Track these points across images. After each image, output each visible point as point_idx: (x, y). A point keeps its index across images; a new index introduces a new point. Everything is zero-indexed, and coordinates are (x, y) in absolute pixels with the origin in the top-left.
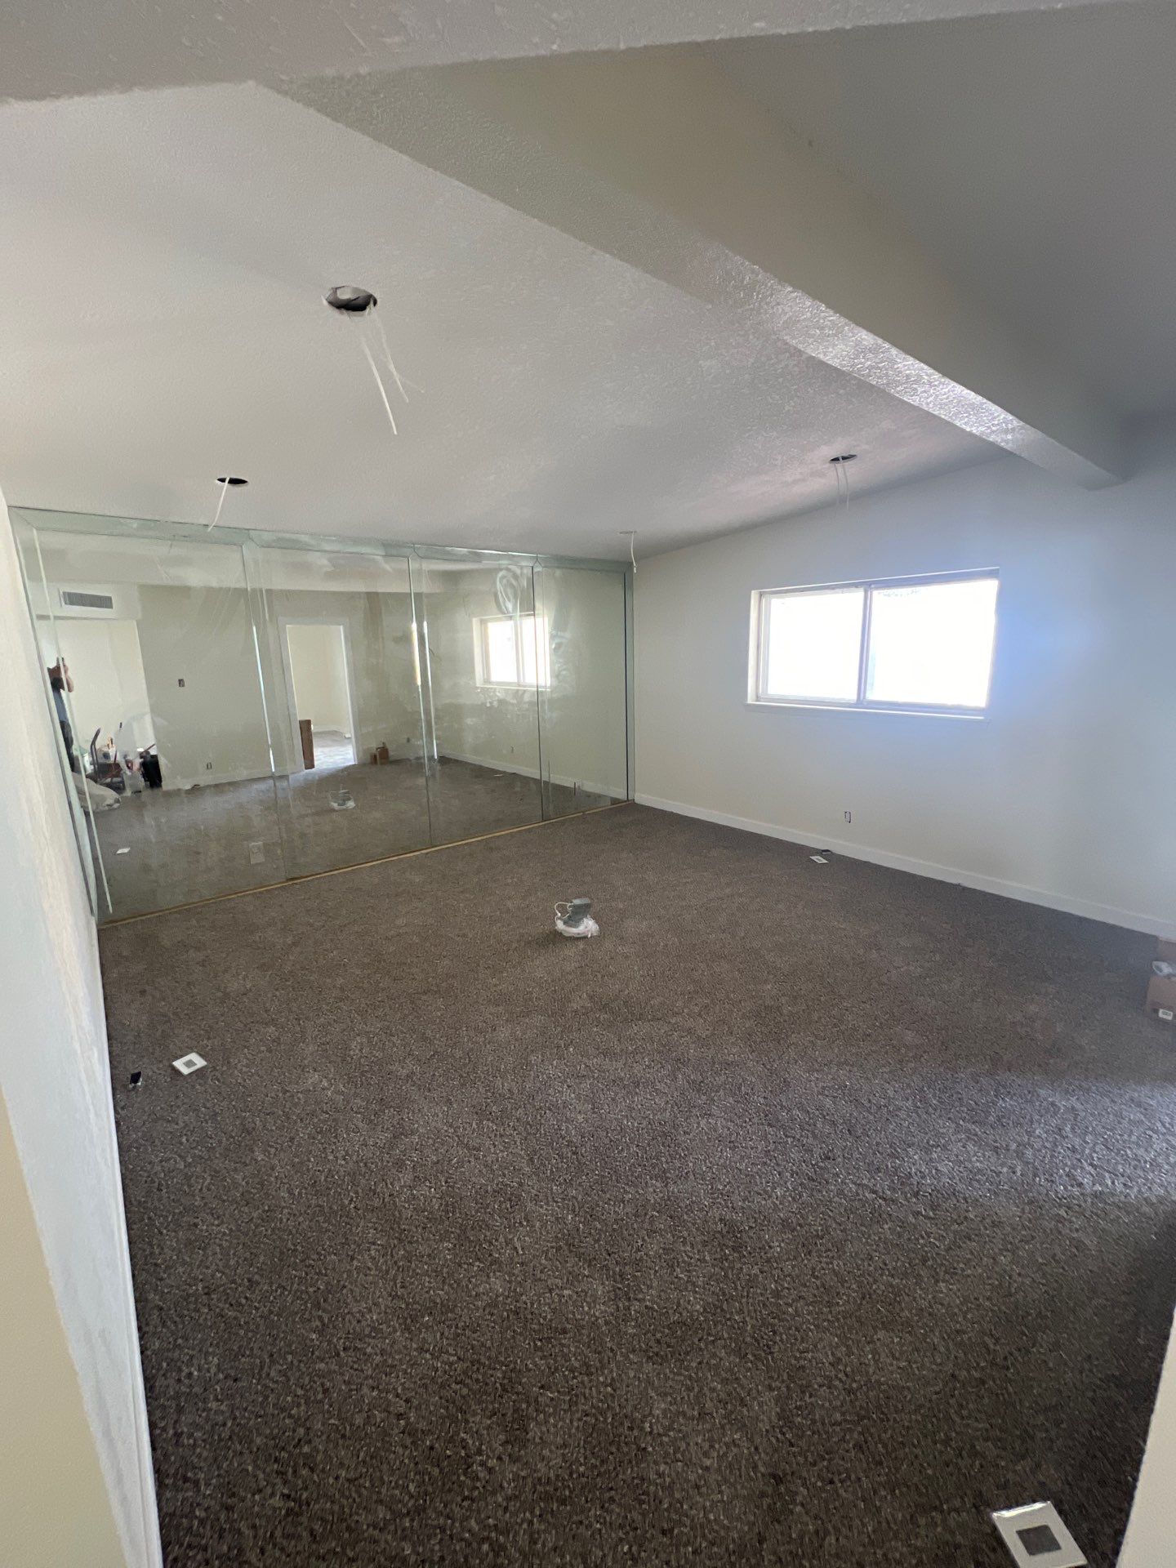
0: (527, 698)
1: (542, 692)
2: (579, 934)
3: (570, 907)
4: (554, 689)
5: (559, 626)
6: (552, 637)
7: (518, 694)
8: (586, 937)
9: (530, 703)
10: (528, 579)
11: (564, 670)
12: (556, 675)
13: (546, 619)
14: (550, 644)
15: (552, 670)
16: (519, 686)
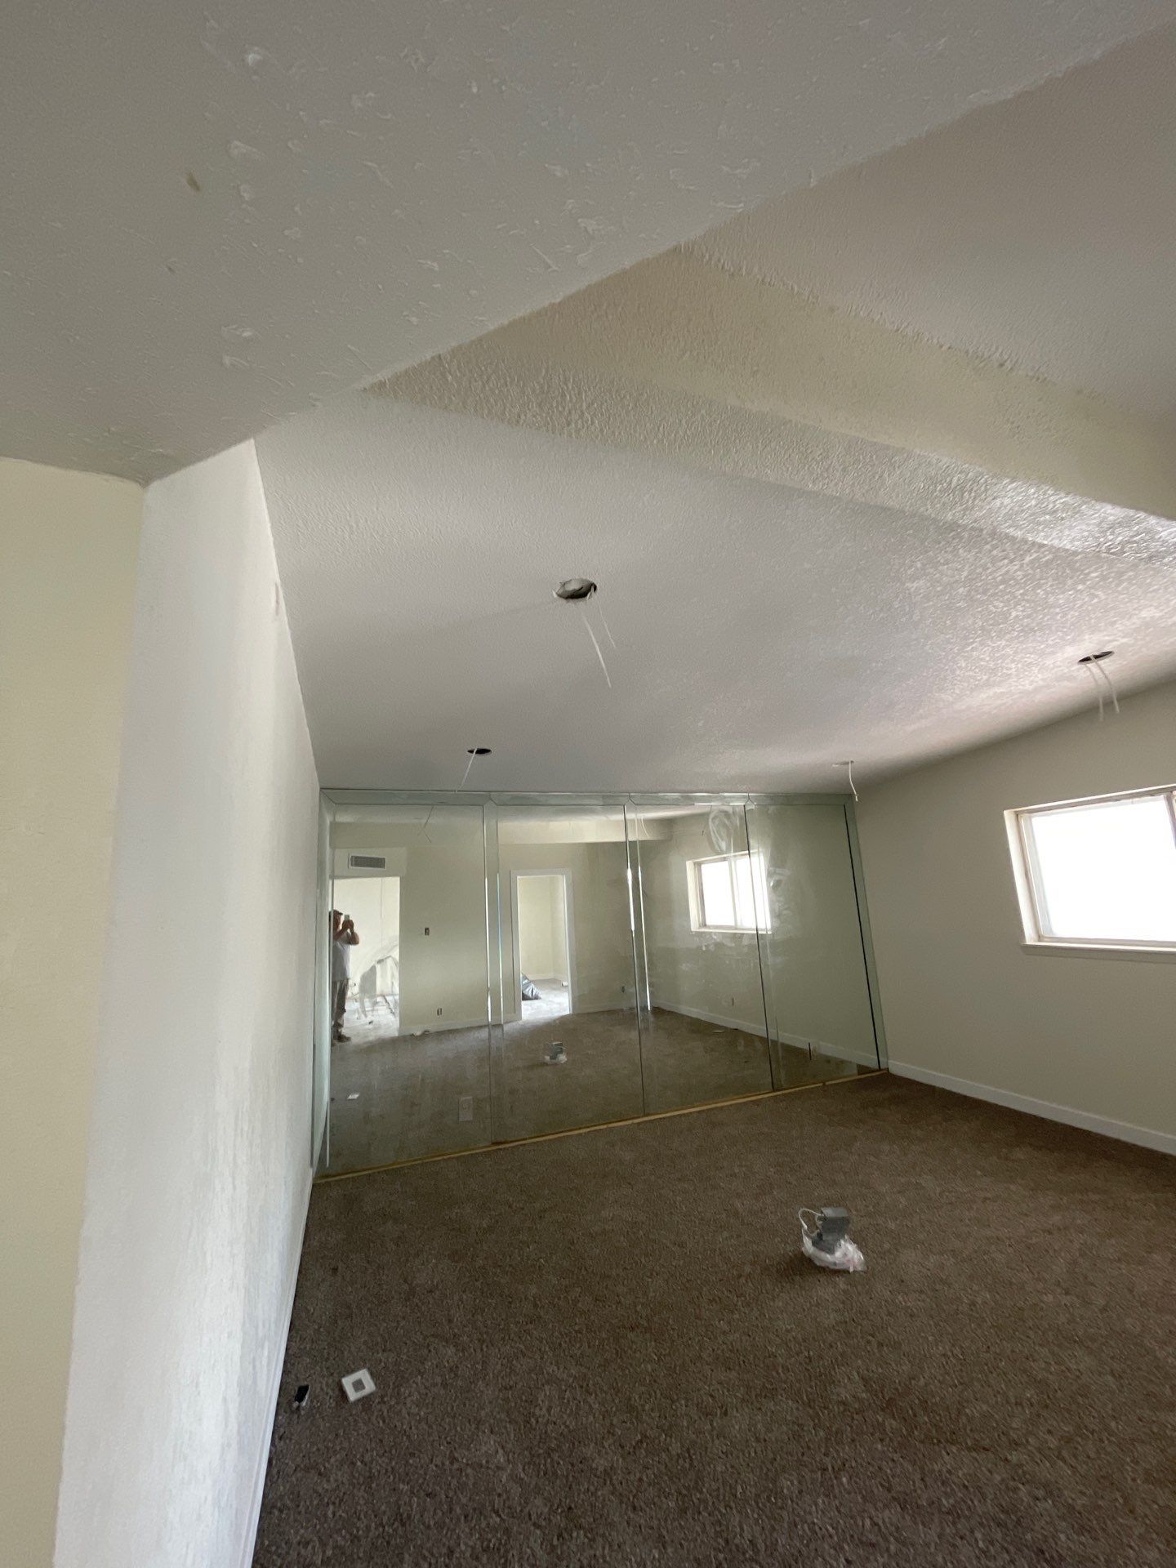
0: (745, 942)
1: (762, 935)
2: (835, 1264)
3: (820, 1219)
4: (775, 930)
5: (777, 862)
6: (770, 875)
7: (737, 937)
8: (846, 1272)
9: (750, 946)
10: (741, 818)
11: (786, 909)
12: (776, 915)
13: (762, 857)
14: (768, 882)
15: (772, 911)
16: (736, 929)
